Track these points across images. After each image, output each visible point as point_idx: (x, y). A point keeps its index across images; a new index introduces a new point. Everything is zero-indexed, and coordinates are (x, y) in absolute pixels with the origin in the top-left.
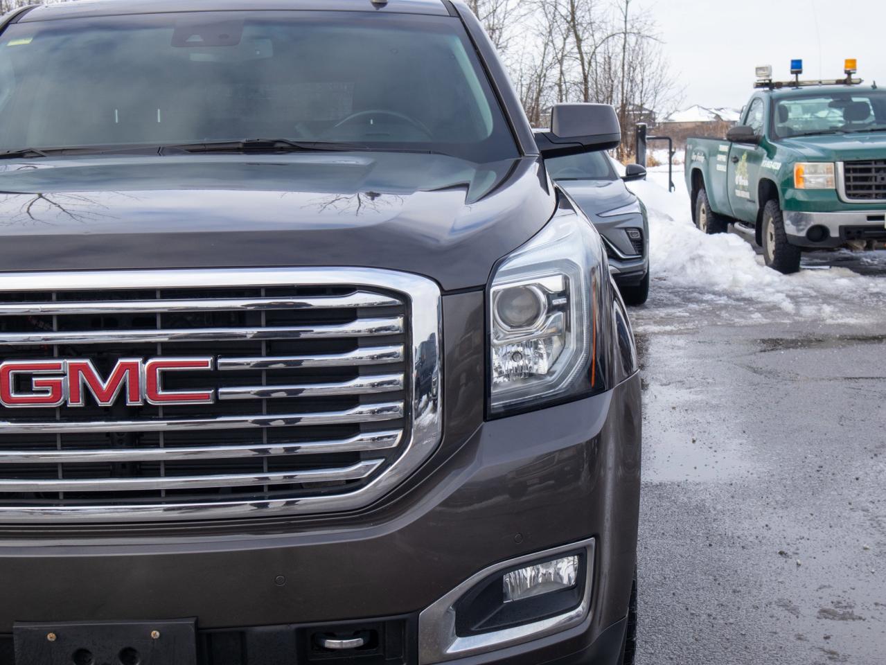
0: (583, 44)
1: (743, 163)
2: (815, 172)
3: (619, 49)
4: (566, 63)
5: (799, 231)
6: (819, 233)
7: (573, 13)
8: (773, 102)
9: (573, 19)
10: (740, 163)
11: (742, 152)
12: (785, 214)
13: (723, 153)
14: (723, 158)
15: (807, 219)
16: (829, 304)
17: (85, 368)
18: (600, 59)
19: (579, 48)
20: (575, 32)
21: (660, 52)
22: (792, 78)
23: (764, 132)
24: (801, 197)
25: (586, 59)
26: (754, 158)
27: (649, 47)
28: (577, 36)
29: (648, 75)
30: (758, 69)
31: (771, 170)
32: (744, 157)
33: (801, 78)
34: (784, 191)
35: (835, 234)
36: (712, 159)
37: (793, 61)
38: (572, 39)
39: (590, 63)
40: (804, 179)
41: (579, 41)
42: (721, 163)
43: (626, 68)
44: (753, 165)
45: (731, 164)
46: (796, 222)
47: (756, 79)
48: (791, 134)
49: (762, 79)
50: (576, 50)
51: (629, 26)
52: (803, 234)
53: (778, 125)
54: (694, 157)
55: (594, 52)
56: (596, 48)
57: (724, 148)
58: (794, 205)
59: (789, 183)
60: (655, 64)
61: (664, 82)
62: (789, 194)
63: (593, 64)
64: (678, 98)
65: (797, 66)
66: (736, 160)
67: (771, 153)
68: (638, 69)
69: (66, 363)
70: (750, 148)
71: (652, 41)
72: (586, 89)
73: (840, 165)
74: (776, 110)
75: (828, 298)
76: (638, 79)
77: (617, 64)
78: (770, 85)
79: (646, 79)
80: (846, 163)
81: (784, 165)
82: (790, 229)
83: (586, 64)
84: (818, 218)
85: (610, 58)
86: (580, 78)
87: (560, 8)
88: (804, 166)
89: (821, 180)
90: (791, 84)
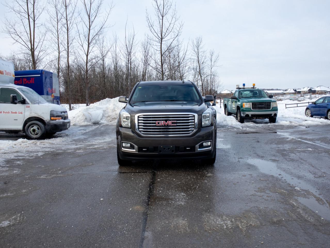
0: (202, 77)
1: (234, 103)
2: (247, 105)
3: (210, 78)
4: (198, 81)
5: (244, 115)
6: (247, 115)
7: (200, 71)
8: (239, 92)
9: (200, 72)
10: (233, 103)
11: (234, 101)
12: (241, 112)
13: (230, 101)
14: (230, 102)
15: (245, 113)
16: (248, 128)
17: (164, 122)
18: (205, 80)
19: (201, 78)
20: (200, 75)
21: (218, 79)
22: (243, 87)
23: (238, 97)
24: (244, 109)
25: (203, 80)
26: (236, 102)
27: (216, 78)
28: (201, 76)
29: (216, 84)
30: (237, 85)
31: (239, 104)
32: (234, 102)
33: (245, 87)
34: (241, 108)
35: (250, 116)
36: (228, 102)
37: (243, 84)
38: (199, 76)
39: (203, 81)
40: (245, 106)
41: (201, 77)
42: (230, 103)
43: (211, 82)
44: (235, 103)
45: (232, 103)
46: (243, 114)
47: (236, 87)
48: (243, 97)
49: (237, 87)
50: (200, 79)
51: (212, 74)
52: (244, 116)
53: (240, 96)
54: (225, 102)
55: (204, 79)
56: (205, 78)
57: (230, 100)
58: (243, 110)
59: (242, 106)
60: (217, 81)
61: (219, 85)
62: (242, 109)
63: (204, 82)
64: (222, 89)
65: (244, 85)
66: (233, 102)
67: (239, 101)
68: (214, 83)
69: (163, 121)
70: (235, 100)
71: (217, 77)
72: (203, 87)
73: (251, 103)
74: (240, 93)
75: (248, 127)
76: (214, 84)
77: (209, 81)
78: (239, 88)
79: (215, 85)
80: (252, 103)
81: (241, 103)
82: (242, 115)
83: (203, 82)
84: (247, 113)
85: (208, 80)
86: (201, 84)
87: (197, 70)
88: (245, 103)
89: (248, 106)
90: (243, 88)
